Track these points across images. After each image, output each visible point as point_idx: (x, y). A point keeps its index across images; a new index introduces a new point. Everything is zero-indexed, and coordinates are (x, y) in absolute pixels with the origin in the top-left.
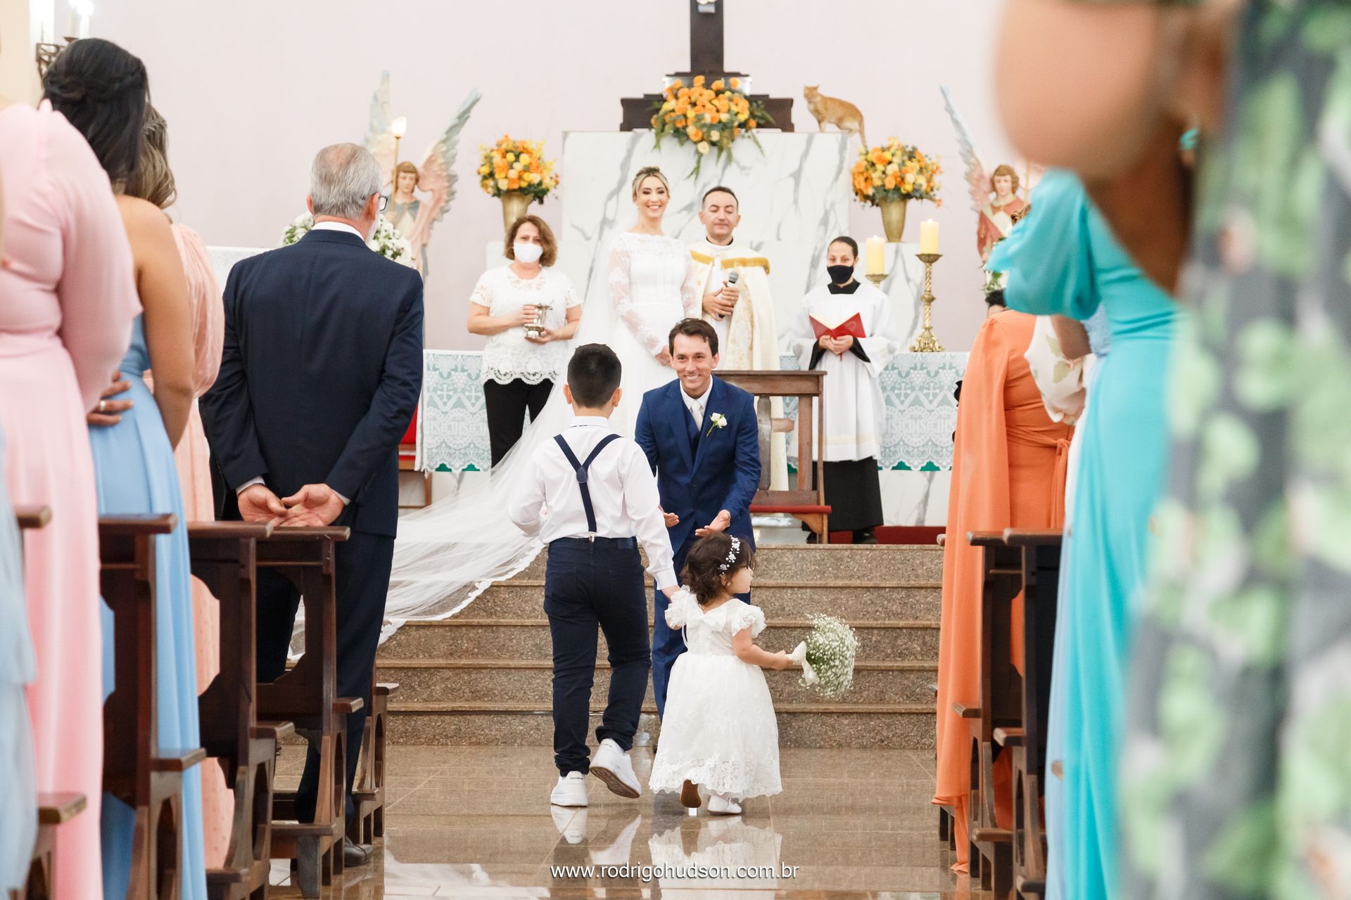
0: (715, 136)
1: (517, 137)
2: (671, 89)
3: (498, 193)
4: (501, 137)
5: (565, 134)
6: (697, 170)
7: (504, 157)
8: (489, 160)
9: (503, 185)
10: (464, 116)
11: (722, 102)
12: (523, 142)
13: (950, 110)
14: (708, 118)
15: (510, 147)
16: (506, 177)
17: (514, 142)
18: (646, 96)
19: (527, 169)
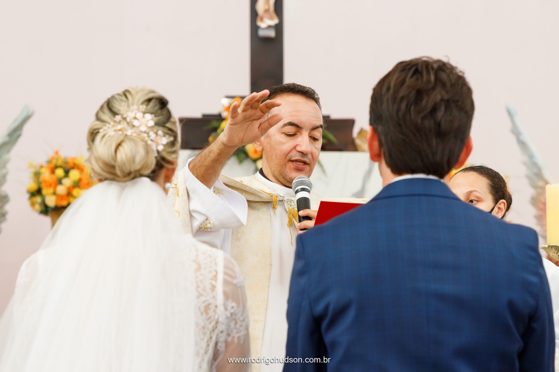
2: (228, 109)
3: (45, 210)
4: (51, 154)
7: (53, 172)
8: (37, 175)
9: (51, 201)
12: (74, 159)
13: (516, 132)
15: (60, 163)
16: (54, 193)
17: (65, 159)
18: (205, 116)
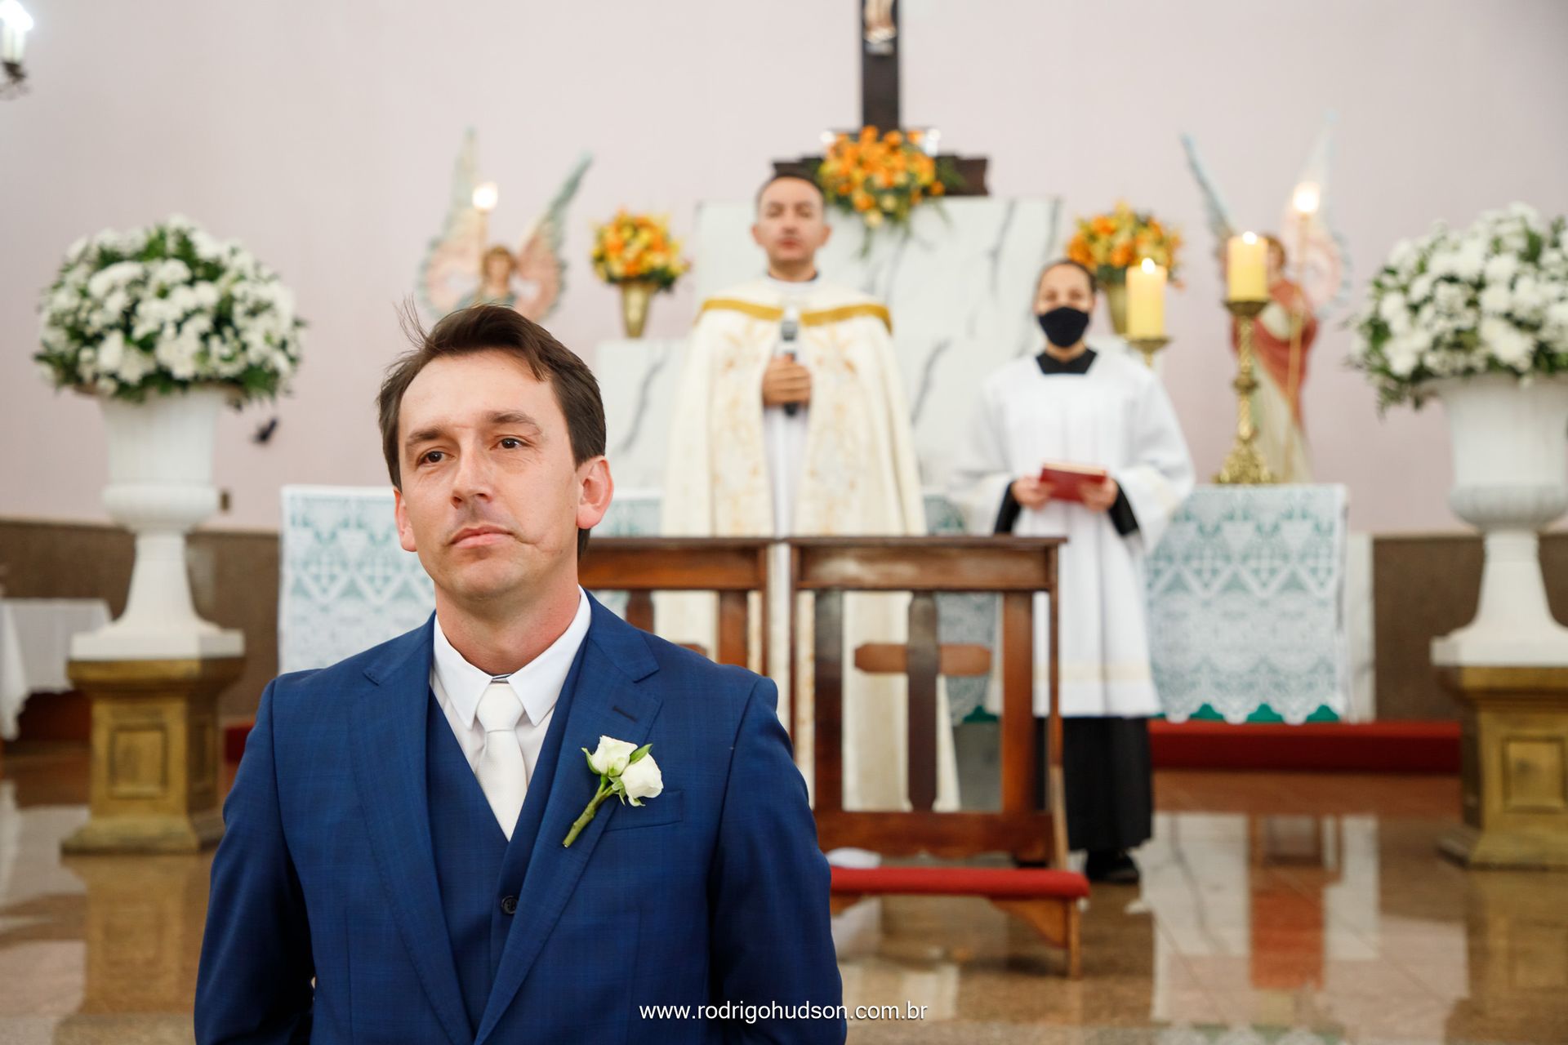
0: (889, 202)
1: (637, 208)
2: (834, 146)
3: (612, 280)
4: (617, 209)
5: (699, 207)
6: (865, 251)
7: (619, 232)
8: (600, 237)
9: (618, 269)
10: (572, 187)
11: (897, 161)
12: (644, 216)
14: (880, 180)
15: (627, 221)
16: (621, 260)
17: (633, 215)
18: (802, 158)
19: (649, 248)
